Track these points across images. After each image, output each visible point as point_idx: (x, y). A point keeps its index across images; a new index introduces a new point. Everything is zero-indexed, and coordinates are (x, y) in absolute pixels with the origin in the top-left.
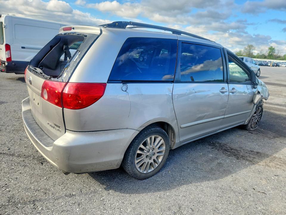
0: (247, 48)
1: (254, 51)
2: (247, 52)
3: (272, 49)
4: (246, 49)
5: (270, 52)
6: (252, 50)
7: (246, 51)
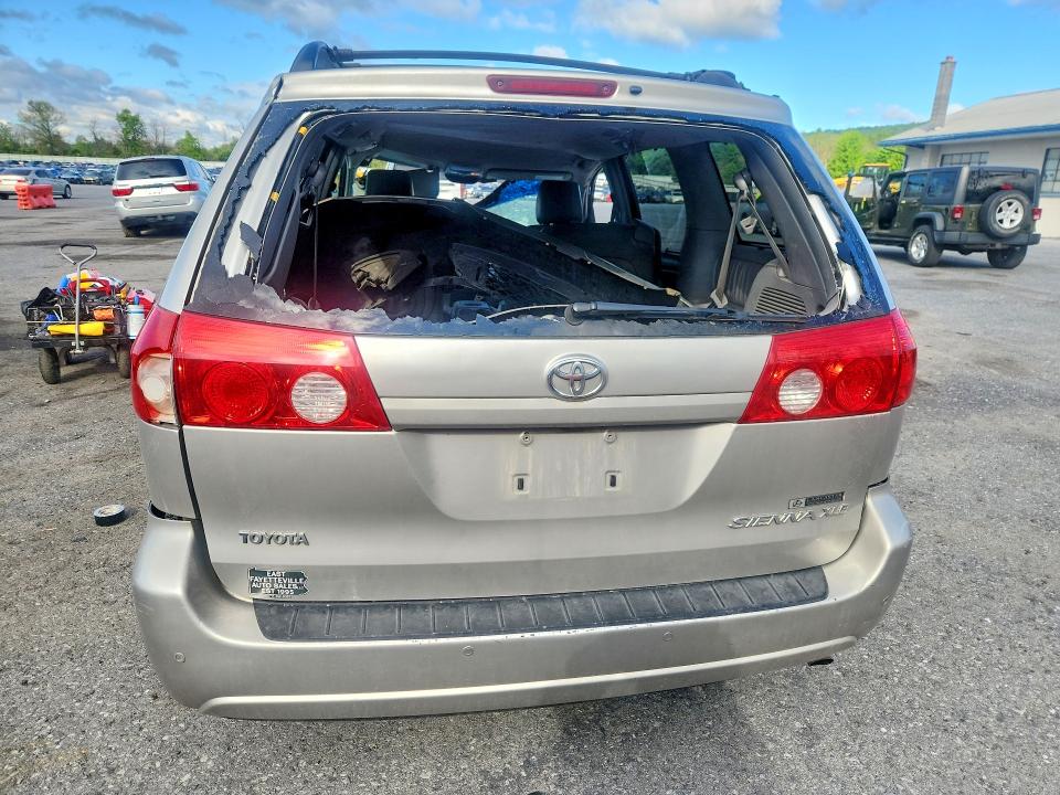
0: (29, 114)
1: (62, 129)
2: (37, 132)
3: (130, 122)
4: (27, 120)
5: (126, 132)
6: (56, 125)
7: (31, 127)
